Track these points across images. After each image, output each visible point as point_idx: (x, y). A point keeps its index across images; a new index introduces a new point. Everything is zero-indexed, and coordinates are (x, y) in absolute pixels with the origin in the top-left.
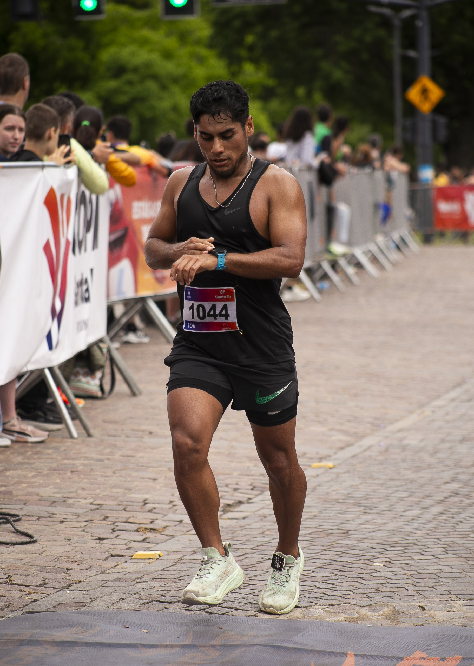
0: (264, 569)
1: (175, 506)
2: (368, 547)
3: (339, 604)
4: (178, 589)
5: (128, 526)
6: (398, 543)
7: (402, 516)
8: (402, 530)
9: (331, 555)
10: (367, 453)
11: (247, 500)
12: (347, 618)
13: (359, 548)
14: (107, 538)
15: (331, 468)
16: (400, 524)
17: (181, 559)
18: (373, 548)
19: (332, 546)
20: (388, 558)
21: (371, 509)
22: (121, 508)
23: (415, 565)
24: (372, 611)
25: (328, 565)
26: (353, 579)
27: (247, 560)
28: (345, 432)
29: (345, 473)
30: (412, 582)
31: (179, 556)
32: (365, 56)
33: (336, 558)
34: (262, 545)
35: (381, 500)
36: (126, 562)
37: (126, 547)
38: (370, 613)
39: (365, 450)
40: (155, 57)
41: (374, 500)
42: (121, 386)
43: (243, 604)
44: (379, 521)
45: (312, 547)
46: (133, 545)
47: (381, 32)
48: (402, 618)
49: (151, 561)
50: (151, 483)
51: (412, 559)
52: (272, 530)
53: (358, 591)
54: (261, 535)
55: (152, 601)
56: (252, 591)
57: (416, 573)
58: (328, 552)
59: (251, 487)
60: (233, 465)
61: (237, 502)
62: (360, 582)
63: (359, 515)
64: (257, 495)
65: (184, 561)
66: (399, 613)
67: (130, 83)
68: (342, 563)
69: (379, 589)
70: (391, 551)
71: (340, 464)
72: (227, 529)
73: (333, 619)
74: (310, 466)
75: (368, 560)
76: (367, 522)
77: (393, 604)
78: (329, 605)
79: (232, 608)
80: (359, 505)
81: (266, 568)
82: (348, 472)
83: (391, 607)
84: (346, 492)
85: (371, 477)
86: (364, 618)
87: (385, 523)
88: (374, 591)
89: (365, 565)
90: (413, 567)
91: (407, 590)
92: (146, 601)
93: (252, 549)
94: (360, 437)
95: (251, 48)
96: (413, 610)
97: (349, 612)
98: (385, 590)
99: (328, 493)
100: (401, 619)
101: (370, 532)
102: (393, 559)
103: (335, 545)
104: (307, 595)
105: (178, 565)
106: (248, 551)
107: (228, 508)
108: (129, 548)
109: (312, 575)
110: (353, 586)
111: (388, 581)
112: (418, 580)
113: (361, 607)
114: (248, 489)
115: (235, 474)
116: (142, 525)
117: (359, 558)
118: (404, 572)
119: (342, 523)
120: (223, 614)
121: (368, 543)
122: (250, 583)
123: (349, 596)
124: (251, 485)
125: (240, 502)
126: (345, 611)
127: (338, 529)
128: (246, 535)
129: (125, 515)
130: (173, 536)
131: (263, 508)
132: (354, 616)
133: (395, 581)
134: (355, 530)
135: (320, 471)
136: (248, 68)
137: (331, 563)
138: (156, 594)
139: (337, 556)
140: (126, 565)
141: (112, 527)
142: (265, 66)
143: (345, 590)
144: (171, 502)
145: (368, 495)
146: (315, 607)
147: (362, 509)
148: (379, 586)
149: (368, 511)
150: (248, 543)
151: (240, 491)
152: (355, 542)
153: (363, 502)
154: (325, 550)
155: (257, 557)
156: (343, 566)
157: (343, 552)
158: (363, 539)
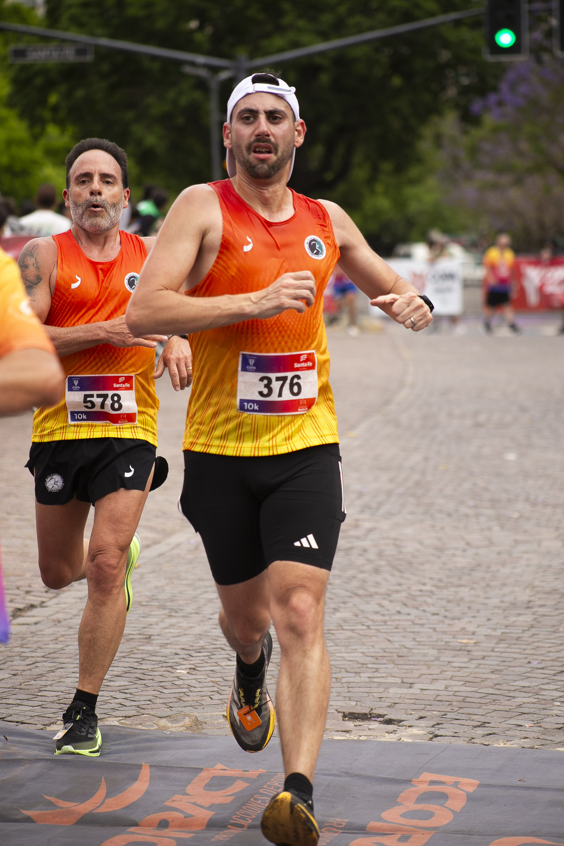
0: (55, 678)
2: (171, 653)
3: (137, 716)
6: (204, 649)
7: (210, 619)
8: (209, 634)
9: (132, 662)
10: (176, 552)
11: (41, 604)
13: (161, 654)
16: (207, 628)
18: (176, 654)
19: (132, 652)
20: (192, 664)
21: (177, 612)
23: (222, 671)
24: (172, 722)
25: (126, 673)
26: (153, 688)
27: (37, 670)
29: (150, 573)
30: (217, 690)
32: (180, 120)
33: (135, 665)
34: (55, 652)
35: (189, 602)
38: (170, 724)
39: (173, 548)
41: (181, 602)
43: (30, 718)
44: (185, 624)
47: (198, 95)
48: (205, 728)
51: (219, 665)
52: (66, 637)
53: (158, 701)
54: (54, 641)
56: (41, 703)
57: (222, 680)
58: (127, 659)
60: (25, 565)
61: (29, 606)
62: (161, 691)
63: (163, 619)
64: (51, 599)
66: (201, 723)
68: (142, 671)
69: (181, 699)
70: (196, 657)
71: (145, 564)
72: (16, 636)
75: (171, 667)
76: (172, 626)
77: (196, 714)
78: (126, 717)
79: (17, 722)
80: (163, 607)
81: (58, 678)
82: (154, 572)
83: (193, 718)
84: (149, 594)
85: (179, 578)
87: (191, 627)
88: (175, 700)
89: (167, 673)
90: (219, 674)
91: (211, 698)
93: (43, 657)
94: (168, 534)
95: (55, 109)
96: (216, 720)
97: (147, 723)
98: (187, 699)
100: (203, 731)
101: (174, 637)
102: (198, 665)
103: (136, 651)
104: (102, 707)
106: (39, 659)
107: (19, 613)
109: (108, 684)
110: (153, 696)
111: (192, 689)
112: (223, 688)
113: (160, 717)
114: (41, 592)
115: (28, 575)
117: (161, 665)
118: (209, 679)
119: (144, 628)
121: (172, 648)
122: (39, 694)
123: (148, 707)
125: (32, 606)
126: (143, 722)
127: (139, 634)
128: (36, 642)
131: (58, 612)
132: (152, 728)
133: (199, 689)
134: (158, 635)
136: (52, 131)
137: (131, 671)
139: (136, 664)
143: (144, 699)
145: (174, 596)
146: (110, 719)
147: (166, 612)
148: (182, 695)
149: (174, 614)
150: (39, 650)
151: (32, 593)
152: (157, 648)
153: (168, 604)
154: (124, 657)
155: (48, 665)
156: (144, 674)
157: (143, 659)
158: (167, 644)
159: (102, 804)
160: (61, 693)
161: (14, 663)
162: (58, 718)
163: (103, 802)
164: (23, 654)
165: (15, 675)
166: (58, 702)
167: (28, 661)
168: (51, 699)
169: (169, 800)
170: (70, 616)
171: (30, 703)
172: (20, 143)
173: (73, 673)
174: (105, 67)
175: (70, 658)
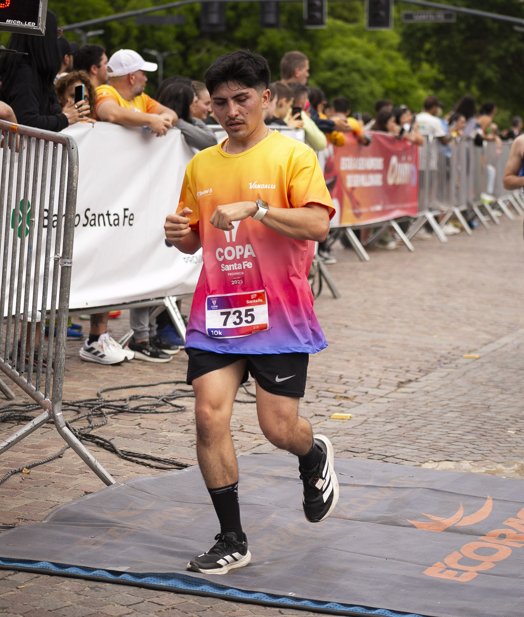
0: (427, 431)
1: (362, 381)
2: (503, 418)
3: (482, 460)
4: (363, 443)
5: (328, 394)
9: (477, 423)
10: (504, 349)
11: (416, 379)
12: (487, 471)
13: (497, 419)
14: (313, 402)
15: (477, 359)
17: (366, 421)
18: (507, 420)
19: (477, 416)
20: (518, 427)
21: (506, 391)
22: (323, 380)
24: (505, 466)
25: (474, 430)
26: (492, 442)
27: (414, 424)
28: (488, 333)
29: (488, 363)
31: (365, 418)
32: (510, 61)
33: (480, 425)
34: (426, 413)
35: (514, 384)
36: (326, 420)
37: (326, 409)
38: (504, 468)
39: (503, 347)
40: (360, 56)
41: (509, 384)
42: (326, 291)
44: (512, 400)
45: (463, 417)
46: (331, 408)
49: (344, 420)
50: (345, 363)
52: (433, 403)
53: (496, 451)
54: (425, 406)
55: (344, 451)
56: (418, 447)
58: (474, 421)
59: (418, 370)
61: (408, 380)
62: (498, 444)
63: (498, 394)
64: (422, 376)
65: (369, 422)
67: (341, 74)
68: (484, 430)
69: (511, 451)
70: (520, 422)
71: (484, 356)
73: (477, 471)
74: (462, 356)
75: (504, 428)
76: (503, 400)
77: (521, 462)
78: (474, 461)
79: (403, 459)
80: (497, 387)
82: (490, 362)
83: (520, 465)
84: (488, 377)
85: (507, 367)
86: (500, 471)
87: (516, 402)
88: (507, 451)
89: (501, 432)
92: (340, 451)
93: (419, 416)
94: (499, 336)
95: (428, 53)
97: (489, 466)
98: (515, 451)
99: (475, 378)
101: (505, 408)
102: (522, 428)
103: (480, 416)
105: (364, 425)
106: (416, 417)
107: (401, 385)
108: (328, 410)
110: (493, 447)
113: (498, 463)
114: (416, 371)
116: (338, 394)
117: (497, 427)
119: (485, 400)
120: (396, 463)
121: (504, 415)
122: (417, 441)
123: (489, 455)
124: (419, 368)
125: (410, 381)
126: (486, 465)
127: (482, 404)
128: (414, 405)
129: (326, 386)
130: (360, 403)
131: (427, 386)
132: (492, 470)
134: (494, 406)
135: (469, 361)
136: (425, 66)
137: (477, 430)
138: (348, 446)
140: (326, 422)
141: (317, 394)
142: (436, 66)
143: (486, 450)
144: (360, 378)
145: (504, 380)
146: (463, 461)
147: (499, 390)
148: (512, 448)
149: (504, 392)
150: (416, 411)
151: (410, 372)
152: (494, 415)
153: (501, 385)
154: (472, 419)
155: (422, 422)
156: (485, 432)
157: (485, 422)
158: (501, 412)
159: (460, 520)
160: (431, 442)
161: (400, 419)
162: (430, 459)
163: (462, 518)
164: (405, 413)
165: (400, 427)
166: (429, 447)
167: (409, 418)
168: (425, 445)
169: (506, 521)
170: (435, 389)
171: (411, 447)
172: (403, 74)
173: (439, 428)
174: (462, 26)
175: (436, 418)
